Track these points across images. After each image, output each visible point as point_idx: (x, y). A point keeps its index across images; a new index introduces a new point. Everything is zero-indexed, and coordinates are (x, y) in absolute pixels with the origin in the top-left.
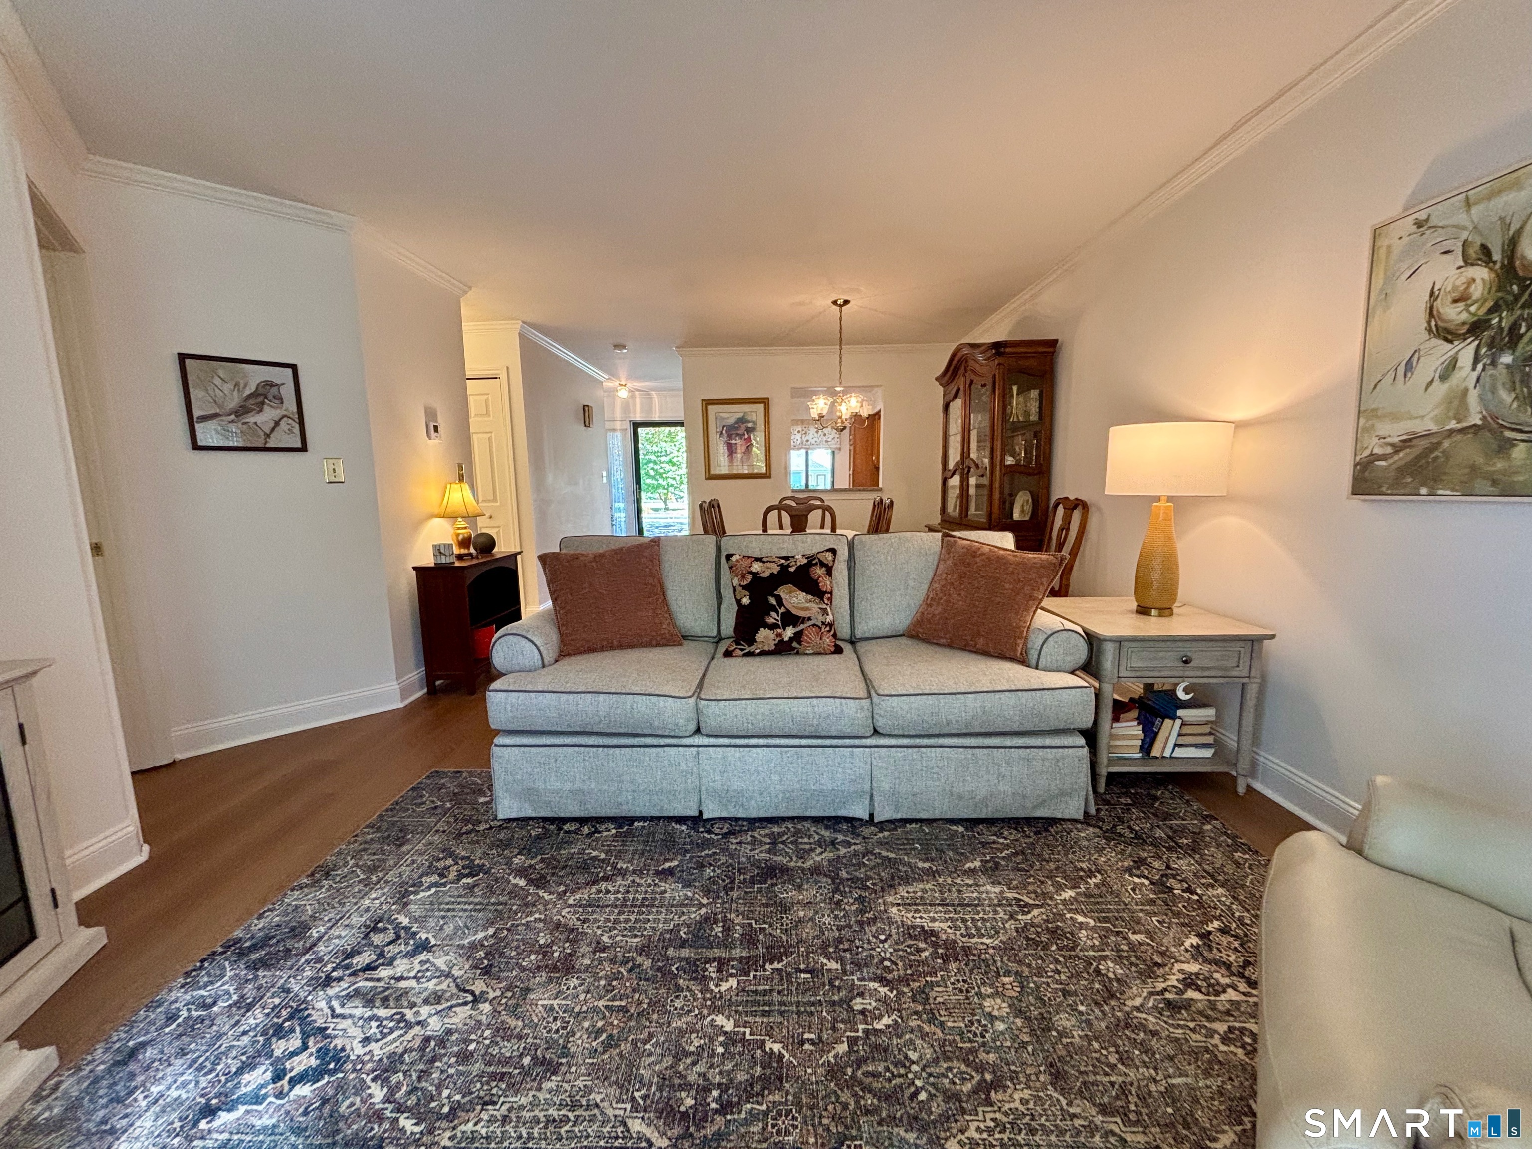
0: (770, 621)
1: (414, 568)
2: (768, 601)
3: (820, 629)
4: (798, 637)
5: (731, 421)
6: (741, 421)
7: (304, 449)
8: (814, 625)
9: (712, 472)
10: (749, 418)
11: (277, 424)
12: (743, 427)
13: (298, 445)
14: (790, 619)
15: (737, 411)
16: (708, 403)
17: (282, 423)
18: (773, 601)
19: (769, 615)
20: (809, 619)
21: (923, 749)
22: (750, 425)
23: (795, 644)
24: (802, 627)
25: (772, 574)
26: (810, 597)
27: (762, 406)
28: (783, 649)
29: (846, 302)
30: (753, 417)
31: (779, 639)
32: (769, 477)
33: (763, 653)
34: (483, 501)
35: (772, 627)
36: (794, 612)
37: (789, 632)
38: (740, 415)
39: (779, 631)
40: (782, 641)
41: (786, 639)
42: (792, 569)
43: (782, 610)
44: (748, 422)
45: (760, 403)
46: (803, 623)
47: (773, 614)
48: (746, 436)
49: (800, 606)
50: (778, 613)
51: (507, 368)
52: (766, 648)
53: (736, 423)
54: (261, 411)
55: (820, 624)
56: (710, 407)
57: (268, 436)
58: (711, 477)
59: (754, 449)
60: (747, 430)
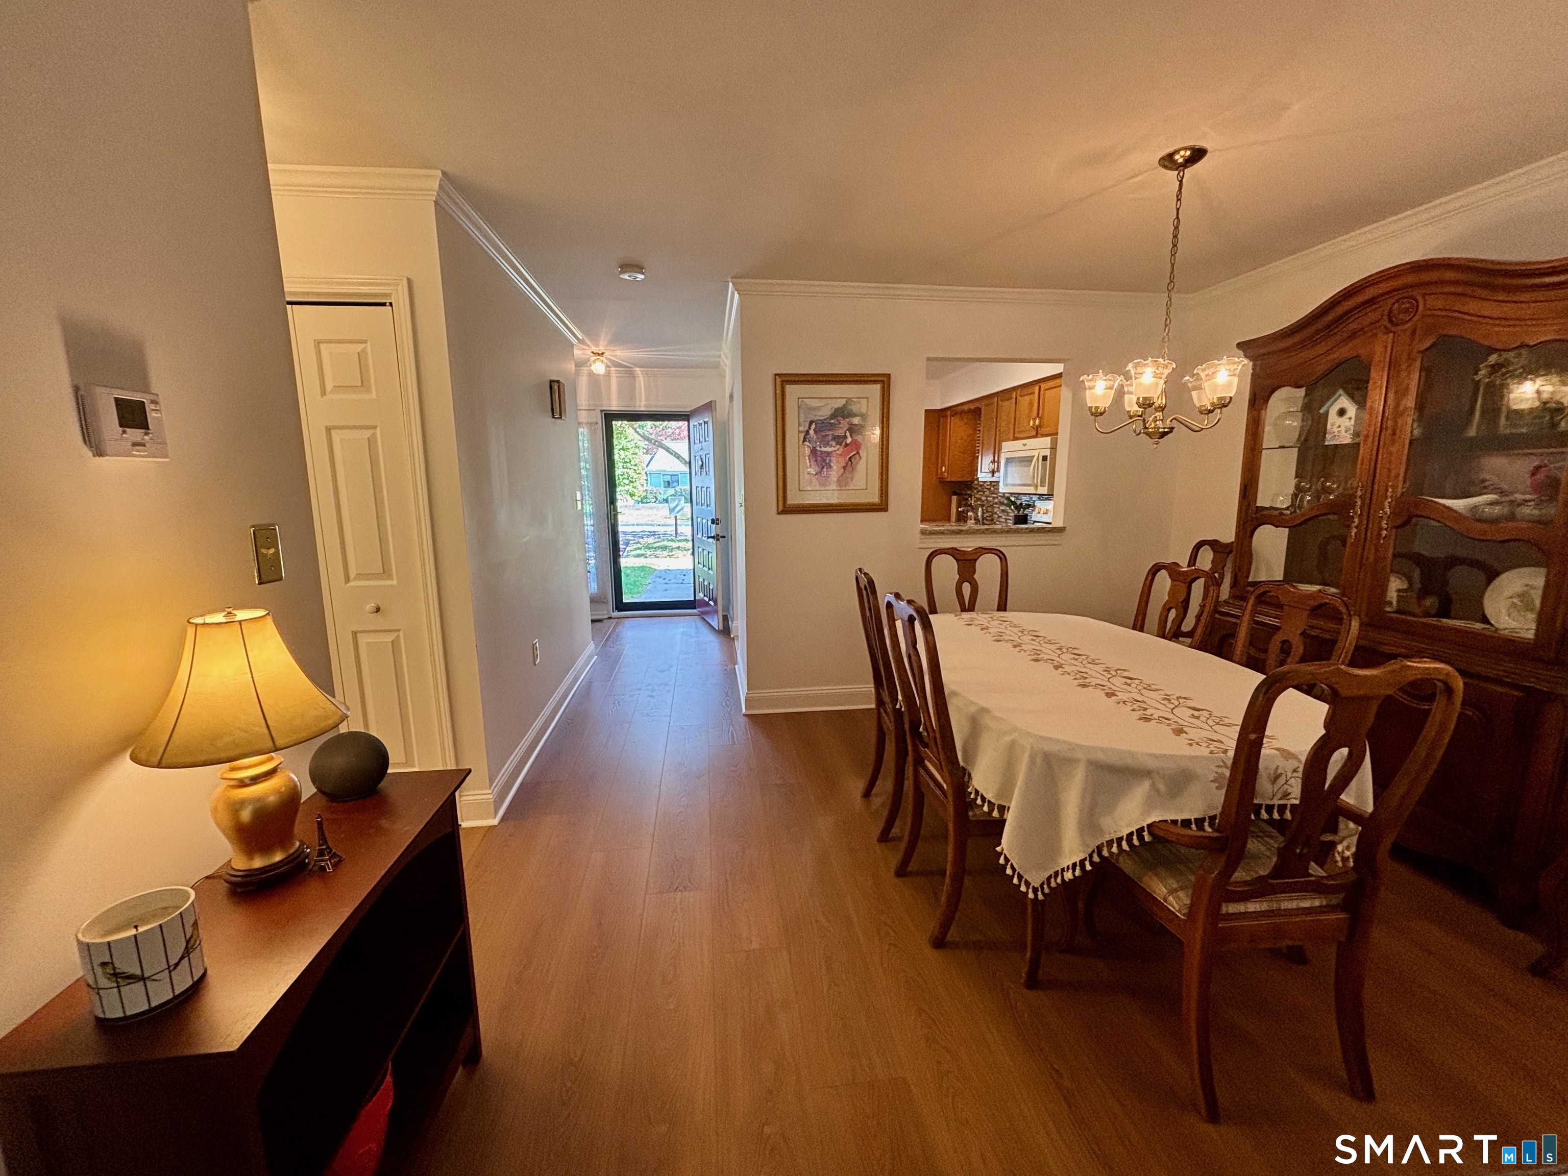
5: (826, 412)
6: (842, 413)
9: (790, 502)
10: (854, 408)
12: (844, 425)
15: (838, 394)
16: (785, 380)
22: (856, 421)
27: (878, 387)
29: (1198, 154)
30: (860, 407)
32: (885, 509)
34: (359, 576)
38: (840, 403)
44: (855, 415)
45: (875, 382)
48: (849, 440)
51: (409, 281)
53: (833, 416)
56: (789, 388)
58: (787, 510)
59: (863, 460)
60: (852, 429)
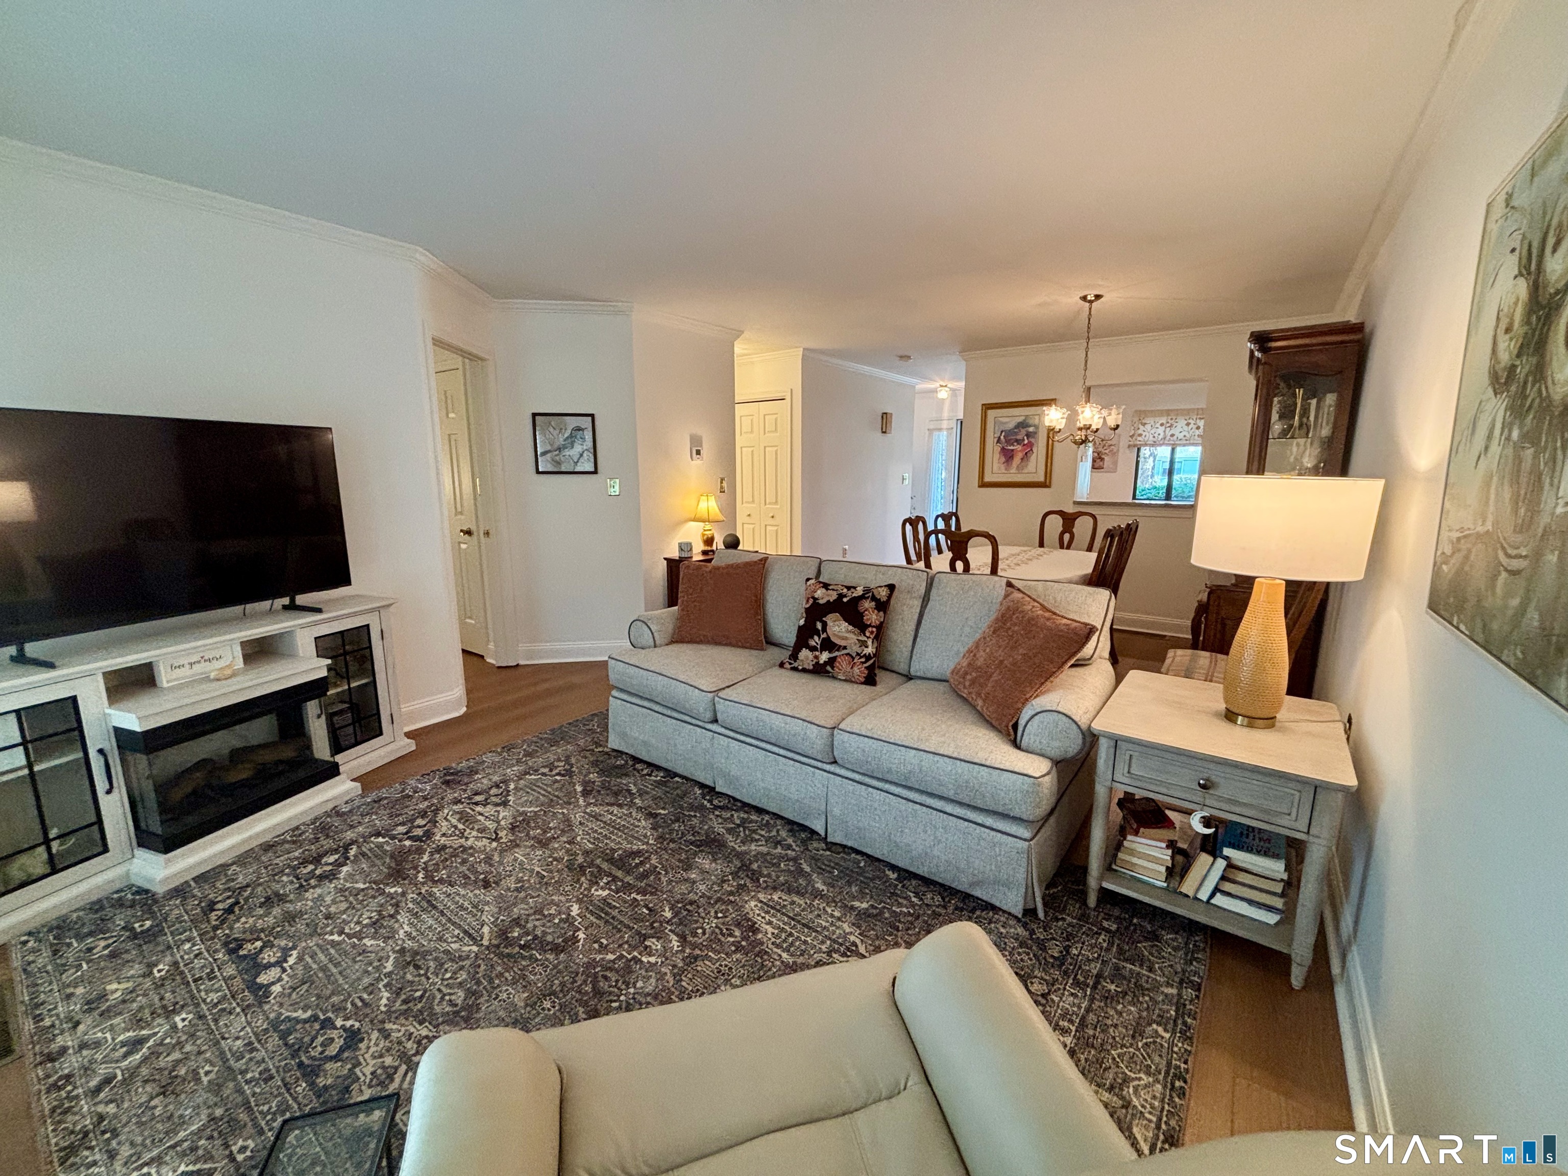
0: (812, 643)
1: (665, 559)
2: (815, 625)
3: (853, 658)
4: (831, 661)
5: (1011, 426)
6: (1022, 425)
7: (595, 472)
8: (848, 654)
9: (986, 480)
10: (1031, 422)
11: (581, 455)
12: (1023, 432)
13: (592, 469)
14: (828, 645)
15: (1018, 415)
16: (988, 407)
17: (585, 455)
18: (819, 626)
19: (812, 638)
20: (845, 648)
21: (870, 789)
22: (1031, 429)
23: (829, 668)
24: (837, 653)
25: (829, 601)
26: (851, 628)
28: (819, 670)
30: (1037, 421)
31: (815, 661)
32: (1049, 487)
33: (804, 670)
34: (770, 504)
35: (813, 649)
36: (833, 639)
37: (824, 657)
38: (1021, 419)
39: (817, 653)
40: (817, 663)
41: (821, 662)
42: (845, 600)
43: (824, 636)
44: (1030, 426)
45: (1045, 404)
46: (838, 650)
47: (816, 638)
48: (1026, 442)
49: (840, 634)
50: (819, 637)
51: (792, 390)
52: (806, 666)
53: (1016, 427)
54: (572, 447)
55: (854, 655)
56: (989, 412)
57: (576, 463)
58: (983, 485)
59: (1034, 455)
60: (1028, 435)
